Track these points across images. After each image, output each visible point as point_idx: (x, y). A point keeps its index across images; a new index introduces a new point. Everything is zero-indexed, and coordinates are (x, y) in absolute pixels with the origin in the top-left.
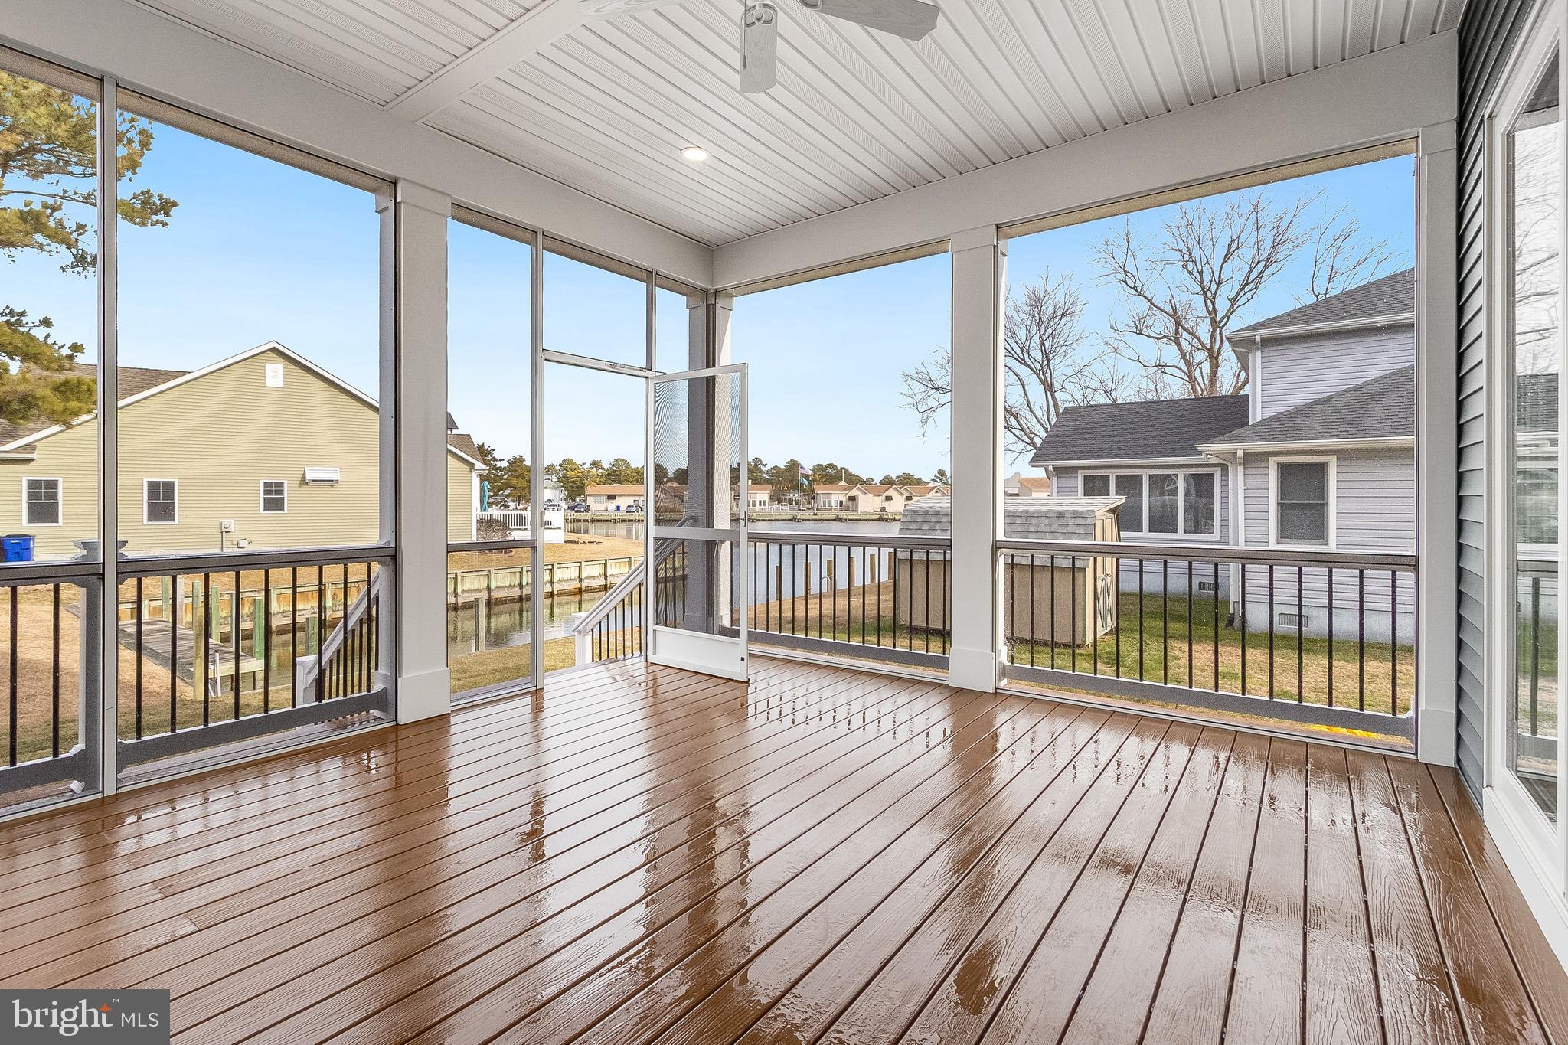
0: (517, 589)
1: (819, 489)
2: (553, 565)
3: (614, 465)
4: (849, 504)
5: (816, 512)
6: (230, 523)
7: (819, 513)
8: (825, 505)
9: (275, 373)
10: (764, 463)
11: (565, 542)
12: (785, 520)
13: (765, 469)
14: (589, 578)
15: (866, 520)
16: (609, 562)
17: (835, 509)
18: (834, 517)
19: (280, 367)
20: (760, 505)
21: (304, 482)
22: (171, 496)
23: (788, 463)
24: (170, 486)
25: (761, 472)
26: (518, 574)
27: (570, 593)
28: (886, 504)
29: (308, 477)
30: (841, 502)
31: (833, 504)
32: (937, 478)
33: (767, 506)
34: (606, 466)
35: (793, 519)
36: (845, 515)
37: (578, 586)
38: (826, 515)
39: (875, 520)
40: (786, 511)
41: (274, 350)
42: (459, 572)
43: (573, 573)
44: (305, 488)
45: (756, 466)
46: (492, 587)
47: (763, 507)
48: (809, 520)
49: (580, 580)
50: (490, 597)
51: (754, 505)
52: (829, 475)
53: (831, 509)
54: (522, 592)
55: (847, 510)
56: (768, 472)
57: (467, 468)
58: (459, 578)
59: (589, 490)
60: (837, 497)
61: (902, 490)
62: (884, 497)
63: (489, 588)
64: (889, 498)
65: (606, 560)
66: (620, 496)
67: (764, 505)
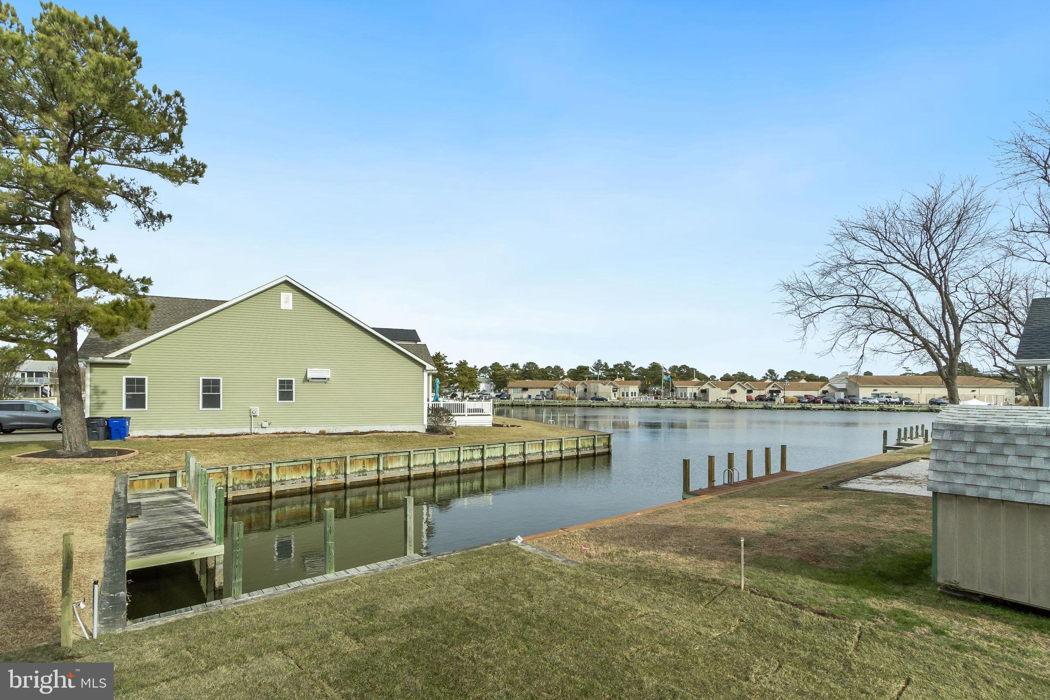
0: (456, 464)
1: (678, 384)
2: (483, 446)
3: (526, 367)
4: (701, 395)
5: (675, 401)
6: (257, 409)
7: (678, 402)
8: (682, 396)
9: (287, 300)
10: (633, 365)
11: (494, 425)
12: (652, 407)
13: (633, 369)
14: (511, 456)
15: (715, 408)
16: (527, 443)
17: (690, 399)
18: (690, 405)
19: (290, 295)
20: (632, 395)
21: (306, 380)
22: (217, 390)
23: (651, 364)
24: (217, 382)
25: (631, 371)
26: (457, 453)
27: (496, 468)
28: (732, 396)
29: (309, 376)
30: (695, 394)
31: (688, 395)
32: (768, 375)
33: (637, 396)
34: (521, 367)
35: (658, 406)
36: (698, 404)
37: (503, 462)
38: (684, 403)
39: (723, 408)
40: (651, 400)
41: (286, 282)
42: (412, 451)
43: (498, 452)
44: (306, 384)
45: (627, 367)
46: (437, 462)
47: (634, 397)
48: (670, 407)
49: (505, 458)
50: (435, 470)
51: (627, 396)
52: (685, 374)
53: (687, 399)
54: (459, 467)
55: (700, 400)
56: (635, 371)
57: (421, 369)
58: (412, 455)
59: (510, 384)
60: (691, 390)
61: (744, 385)
62: (729, 390)
63: (434, 464)
64: (734, 392)
65: (524, 442)
66: (531, 388)
67: (635, 395)
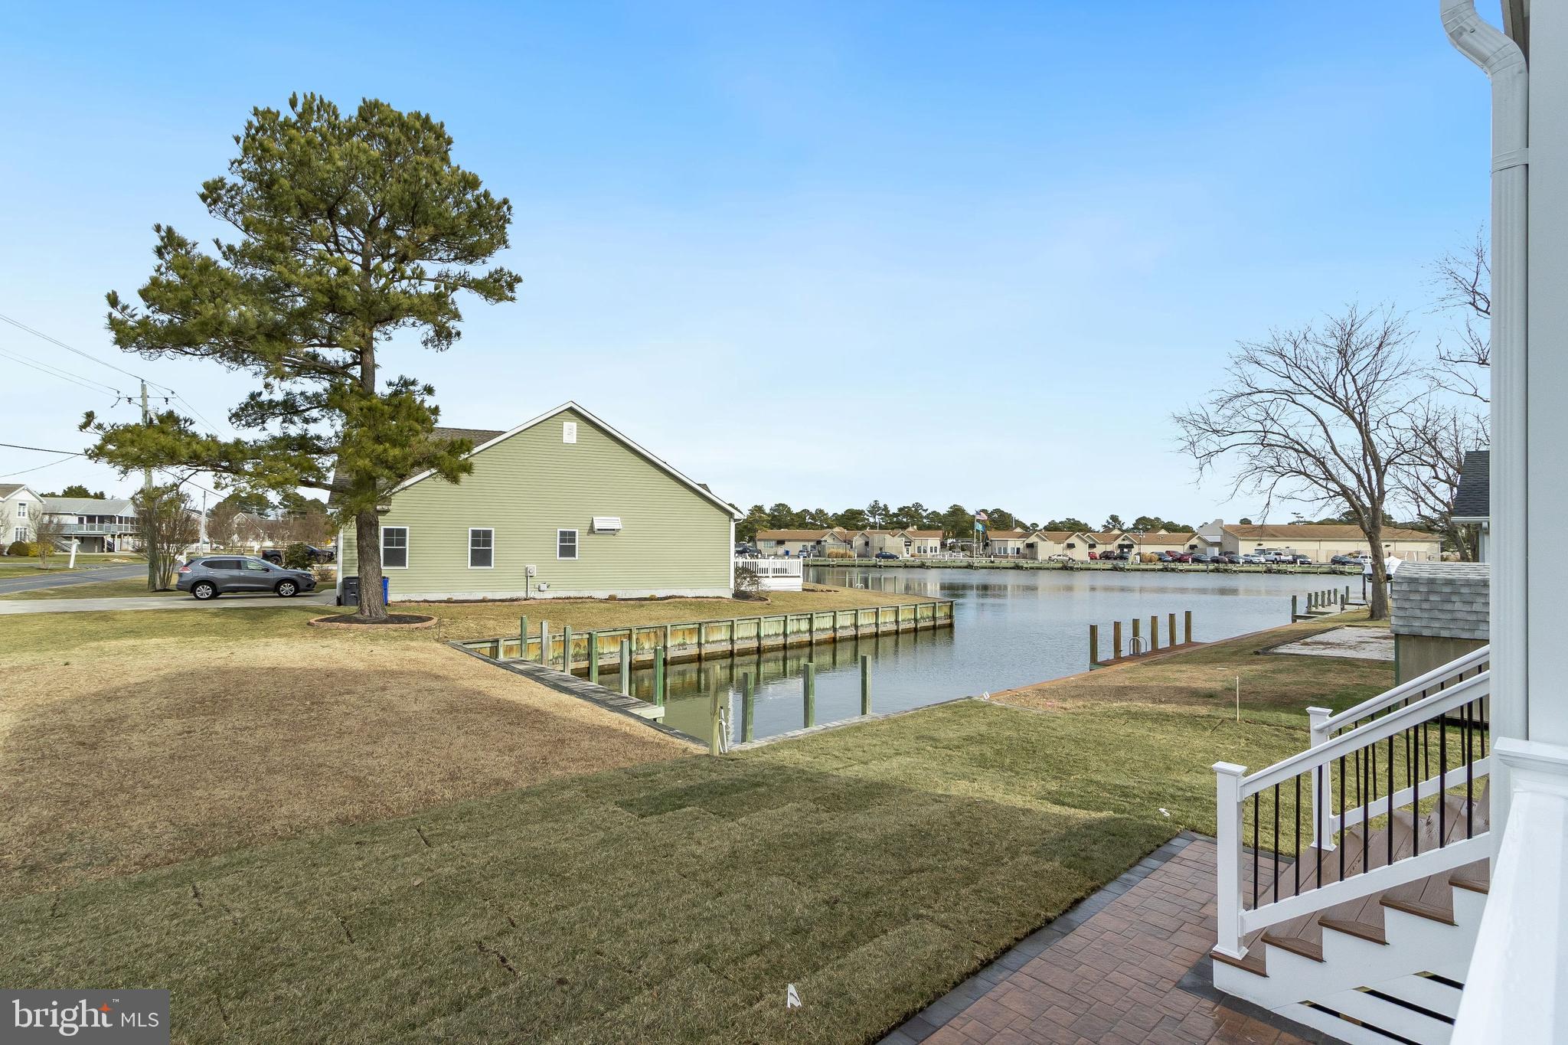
0: (782, 637)
1: (993, 535)
2: (812, 615)
3: (775, 510)
4: (1027, 551)
5: (992, 559)
6: (533, 568)
7: (997, 561)
8: (1000, 552)
9: (570, 430)
10: (925, 508)
11: (804, 590)
12: (960, 567)
13: (924, 514)
14: (842, 627)
15: (1048, 569)
16: (860, 612)
17: (1012, 557)
18: (1013, 565)
19: (574, 425)
20: (931, 551)
21: (592, 530)
22: (488, 543)
23: (951, 508)
24: (488, 534)
25: (922, 517)
26: (782, 623)
27: (824, 642)
28: (1069, 552)
29: (597, 526)
30: (1018, 549)
31: (1009, 551)
32: (1109, 523)
33: (938, 553)
34: (767, 511)
35: (969, 567)
36: (1023, 562)
37: (833, 635)
38: (1004, 563)
39: (1059, 569)
40: (961, 558)
41: (571, 410)
42: (735, 619)
43: (827, 623)
44: (592, 536)
45: (916, 510)
46: (762, 635)
47: (934, 553)
48: (986, 568)
49: (835, 630)
50: (760, 644)
51: (925, 552)
52: (1001, 521)
53: (1007, 557)
54: (786, 641)
55: (1025, 557)
56: (927, 517)
58: (735, 625)
59: (759, 535)
60: (1014, 544)
61: (1084, 537)
62: (1065, 544)
63: (758, 636)
64: (1071, 546)
65: (857, 610)
66: (789, 541)
67: (936, 551)
